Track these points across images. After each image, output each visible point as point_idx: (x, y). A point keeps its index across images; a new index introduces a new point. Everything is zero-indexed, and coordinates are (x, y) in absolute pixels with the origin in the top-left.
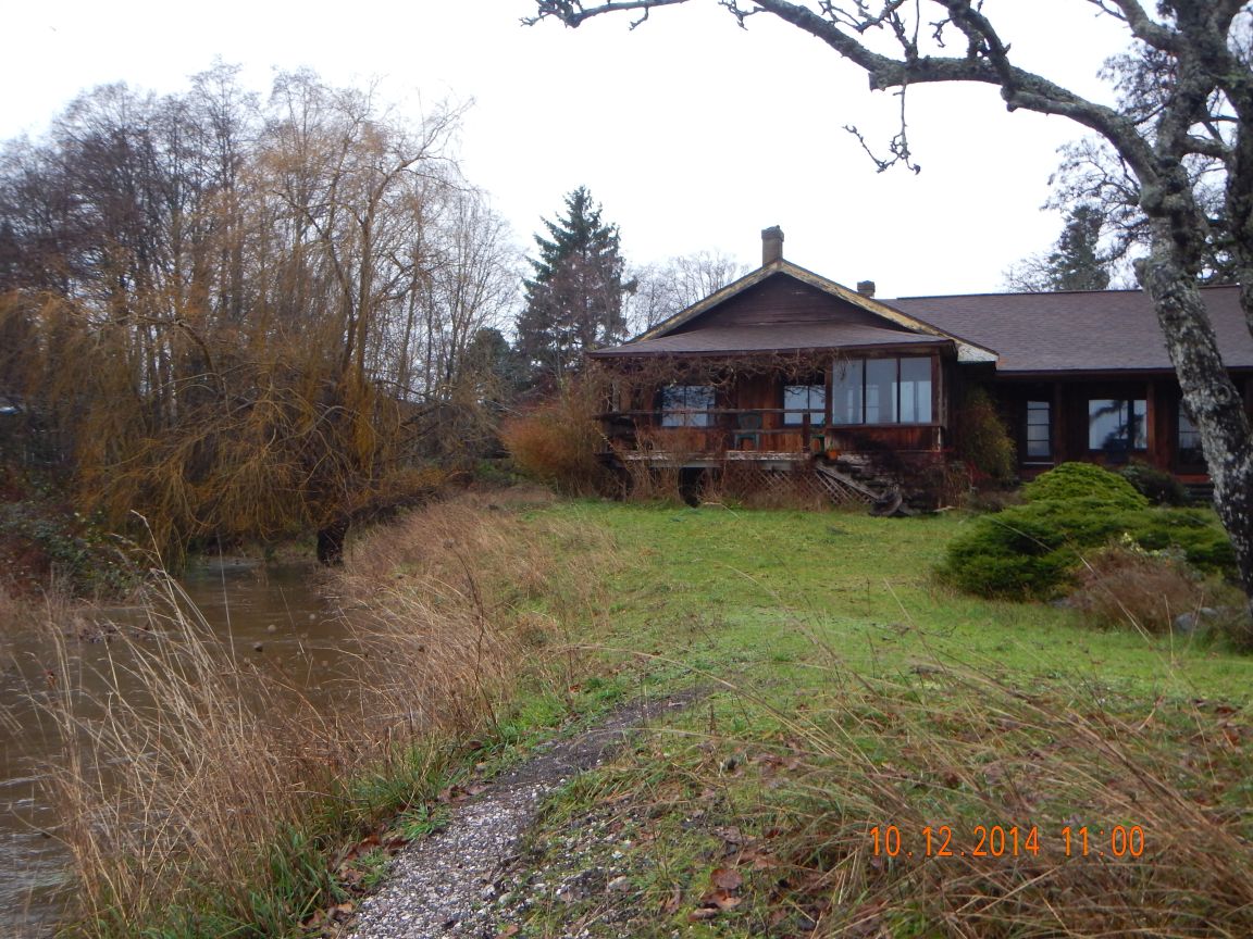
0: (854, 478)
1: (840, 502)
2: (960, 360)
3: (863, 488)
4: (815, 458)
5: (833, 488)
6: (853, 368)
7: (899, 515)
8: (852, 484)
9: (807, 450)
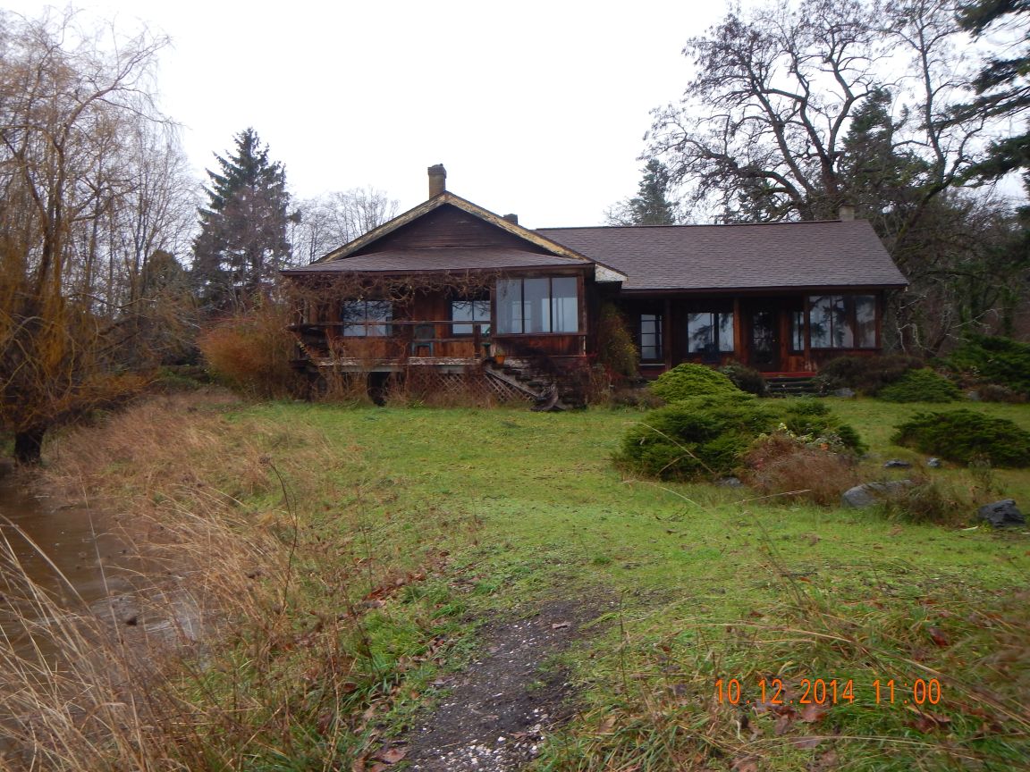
0: (518, 379)
1: (505, 400)
2: (597, 280)
3: (525, 388)
4: (485, 362)
5: (500, 388)
6: (513, 285)
7: (556, 410)
8: (516, 384)
9: (478, 356)
